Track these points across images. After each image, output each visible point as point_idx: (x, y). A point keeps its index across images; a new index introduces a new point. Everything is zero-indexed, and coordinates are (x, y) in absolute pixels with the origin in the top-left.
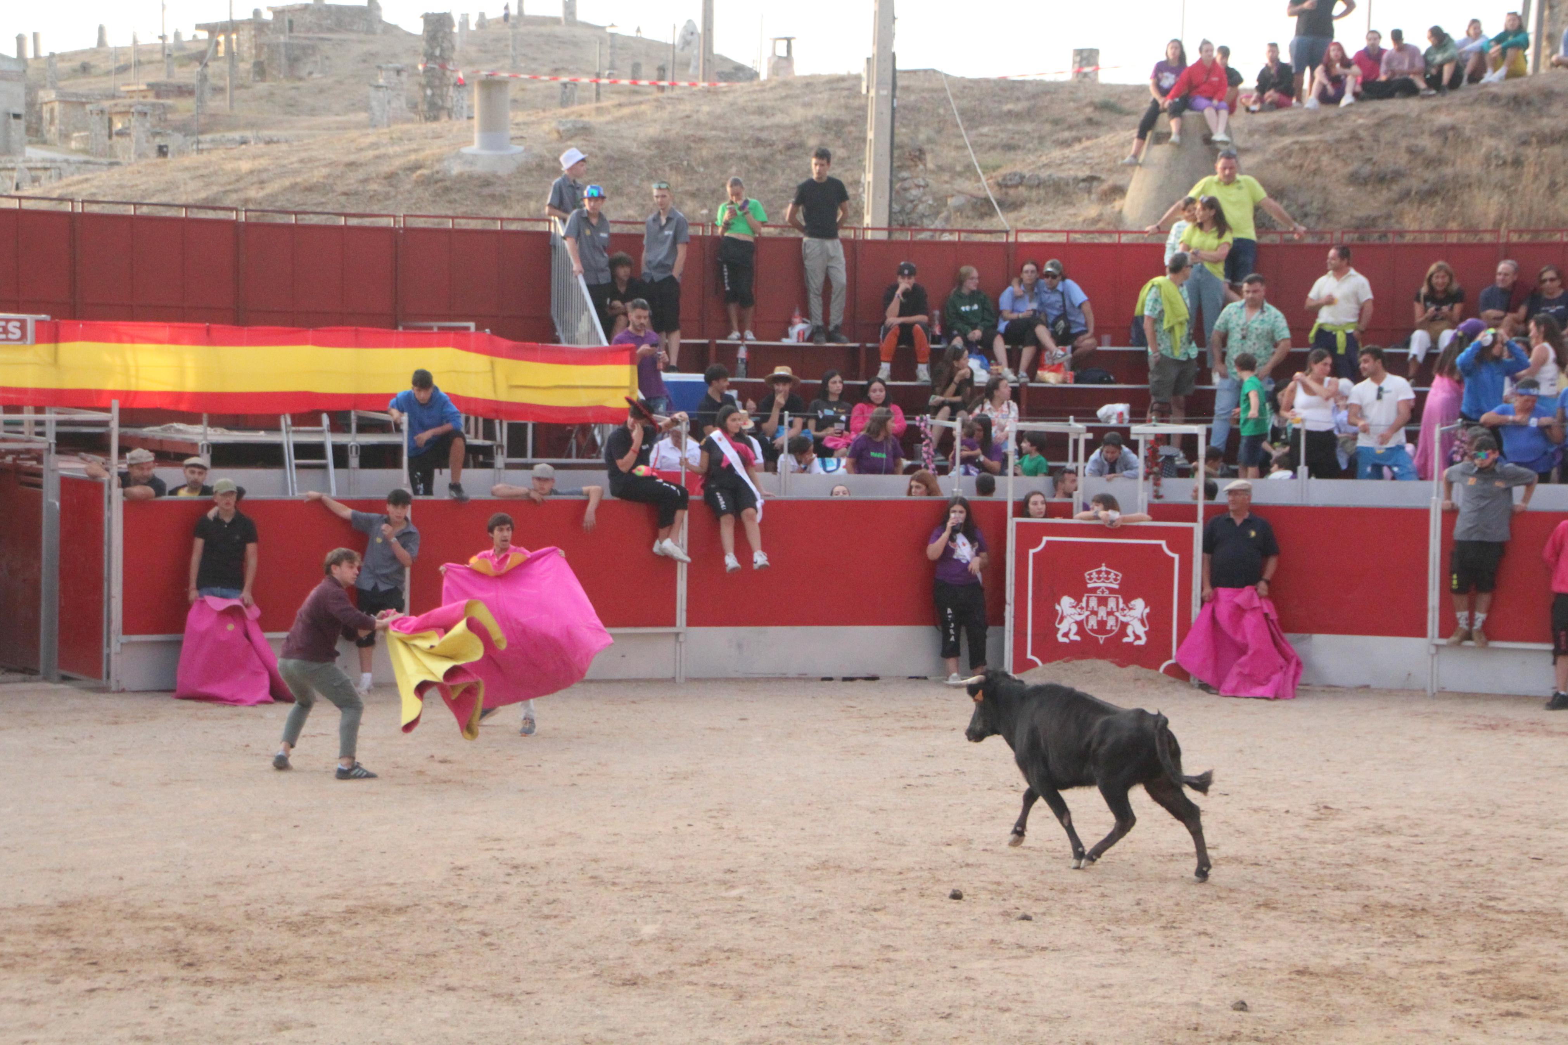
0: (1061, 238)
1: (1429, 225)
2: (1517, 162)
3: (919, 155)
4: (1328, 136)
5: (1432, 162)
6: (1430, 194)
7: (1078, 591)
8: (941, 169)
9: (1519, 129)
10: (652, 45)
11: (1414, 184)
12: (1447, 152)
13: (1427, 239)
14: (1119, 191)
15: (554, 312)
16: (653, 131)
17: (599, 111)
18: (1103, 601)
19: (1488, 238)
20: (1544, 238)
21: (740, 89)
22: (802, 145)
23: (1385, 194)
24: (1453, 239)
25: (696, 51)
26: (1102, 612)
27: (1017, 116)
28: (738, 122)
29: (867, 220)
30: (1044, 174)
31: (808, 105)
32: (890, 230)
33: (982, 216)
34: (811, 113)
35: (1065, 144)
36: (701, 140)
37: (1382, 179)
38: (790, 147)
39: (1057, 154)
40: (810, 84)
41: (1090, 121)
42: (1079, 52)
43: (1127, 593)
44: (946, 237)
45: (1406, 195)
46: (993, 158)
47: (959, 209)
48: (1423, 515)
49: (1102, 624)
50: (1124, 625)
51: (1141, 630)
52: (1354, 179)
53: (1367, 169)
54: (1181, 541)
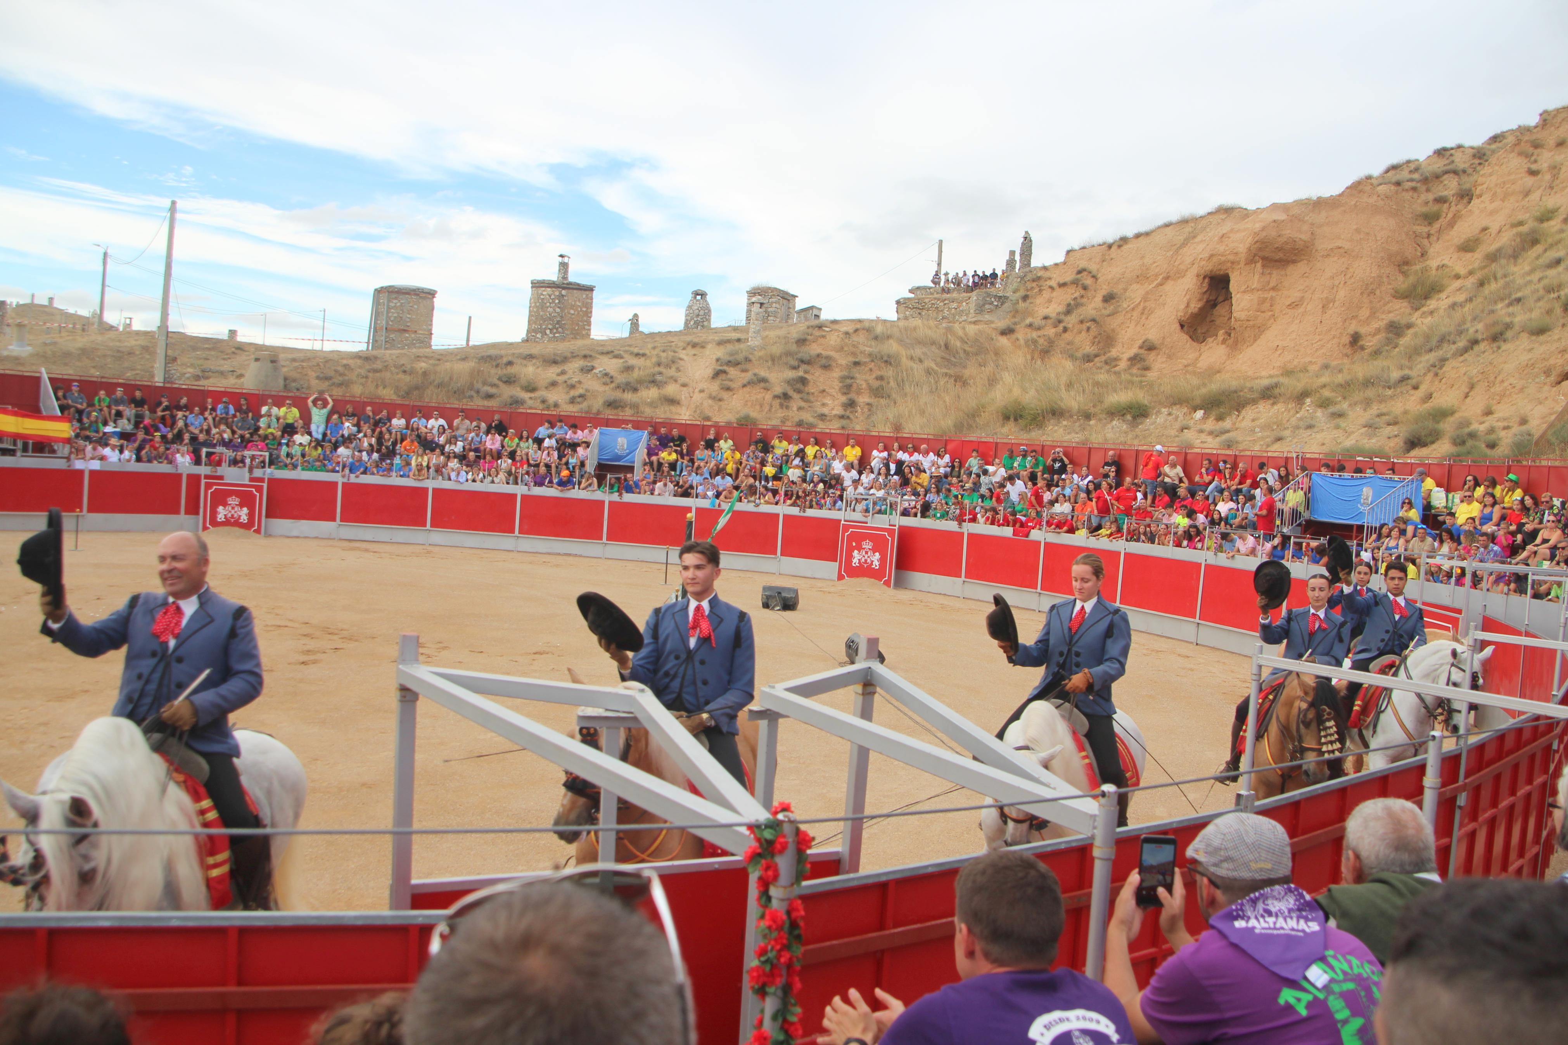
0: (223, 389)
1: (341, 394)
2: (367, 377)
3: (175, 359)
4: (310, 364)
5: (341, 375)
6: (340, 385)
7: (225, 504)
8: (182, 364)
9: (368, 367)
10: (81, 317)
11: (335, 380)
12: (346, 372)
13: (340, 398)
14: (241, 376)
15: (41, 405)
16: (80, 345)
17: (61, 337)
18: (233, 508)
19: (358, 399)
20: (374, 401)
21: (112, 334)
22: (134, 353)
23: (327, 383)
24: (347, 399)
25: (96, 320)
26: (233, 512)
27: (209, 349)
28: (111, 344)
29: (156, 379)
30: (218, 368)
31: (136, 340)
32: (164, 383)
33: (196, 380)
34: (139, 343)
35: (224, 359)
36: (98, 349)
37: (327, 378)
38: (129, 354)
39: (222, 362)
40: (138, 333)
41: (234, 353)
42: (230, 331)
43: (241, 505)
44: (184, 387)
45: (333, 384)
46: (200, 362)
47: (188, 378)
48: (336, 483)
49: (232, 515)
50: (240, 516)
51: (246, 518)
52: (318, 378)
53: (322, 375)
54: (259, 489)
